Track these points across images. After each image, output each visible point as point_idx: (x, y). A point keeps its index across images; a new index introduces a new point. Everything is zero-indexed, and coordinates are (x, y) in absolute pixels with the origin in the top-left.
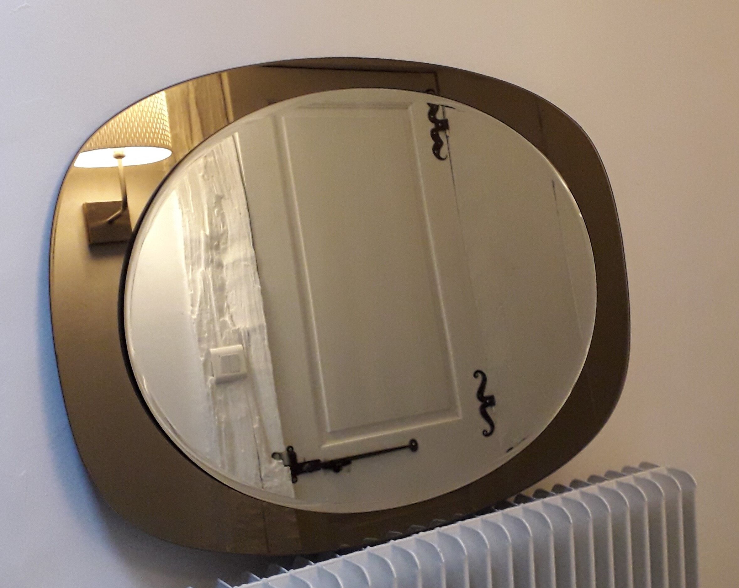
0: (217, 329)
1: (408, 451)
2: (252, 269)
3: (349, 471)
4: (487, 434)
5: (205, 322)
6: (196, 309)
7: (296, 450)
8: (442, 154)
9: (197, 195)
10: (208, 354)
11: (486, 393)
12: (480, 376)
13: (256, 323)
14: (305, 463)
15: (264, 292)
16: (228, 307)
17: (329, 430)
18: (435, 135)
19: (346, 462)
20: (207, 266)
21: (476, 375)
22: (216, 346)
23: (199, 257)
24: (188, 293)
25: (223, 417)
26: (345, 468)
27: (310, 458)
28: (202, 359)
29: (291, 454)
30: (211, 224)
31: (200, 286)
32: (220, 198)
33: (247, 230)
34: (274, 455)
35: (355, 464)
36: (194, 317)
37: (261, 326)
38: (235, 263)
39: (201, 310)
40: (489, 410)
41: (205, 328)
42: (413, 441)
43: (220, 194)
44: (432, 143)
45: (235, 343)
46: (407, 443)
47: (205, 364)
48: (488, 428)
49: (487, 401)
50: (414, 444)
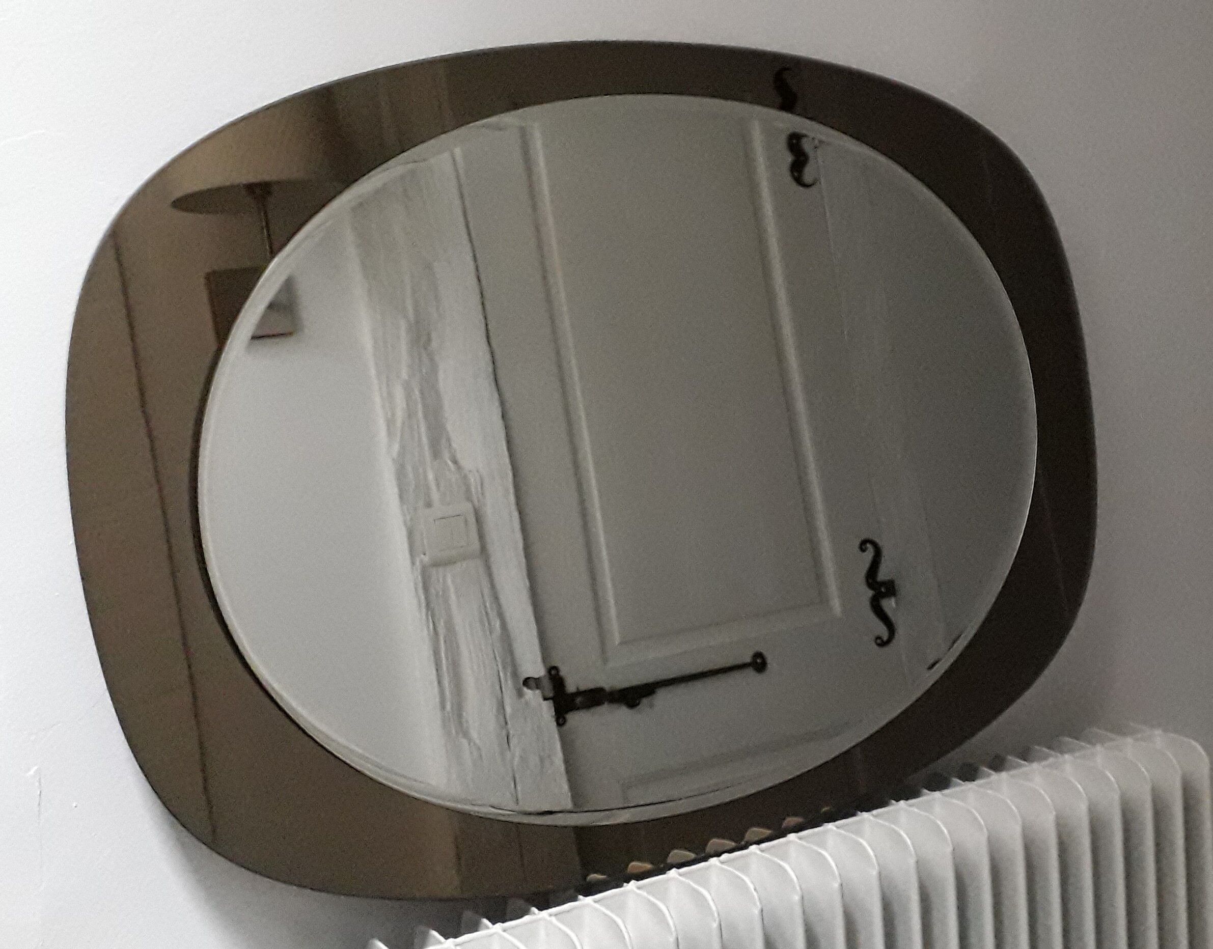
0: (431, 476)
1: (750, 673)
3: (652, 706)
4: (882, 643)
5: (410, 465)
6: (396, 444)
7: (563, 671)
8: (808, 177)
10: (416, 517)
11: (883, 575)
12: (870, 547)
13: (494, 465)
14: (579, 693)
16: (449, 440)
17: (617, 639)
18: (794, 145)
19: (646, 691)
20: (411, 372)
21: (864, 546)
22: (428, 504)
23: (398, 361)
26: (645, 703)
27: (587, 684)
29: (555, 677)
30: (416, 305)
31: (400, 406)
34: (527, 682)
35: (662, 697)
36: (393, 456)
39: (402, 446)
40: (889, 605)
41: (409, 476)
42: (758, 655)
44: (789, 158)
45: (460, 500)
46: (747, 657)
47: (410, 534)
48: (884, 632)
49: (884, 589)
50: (759, 660)
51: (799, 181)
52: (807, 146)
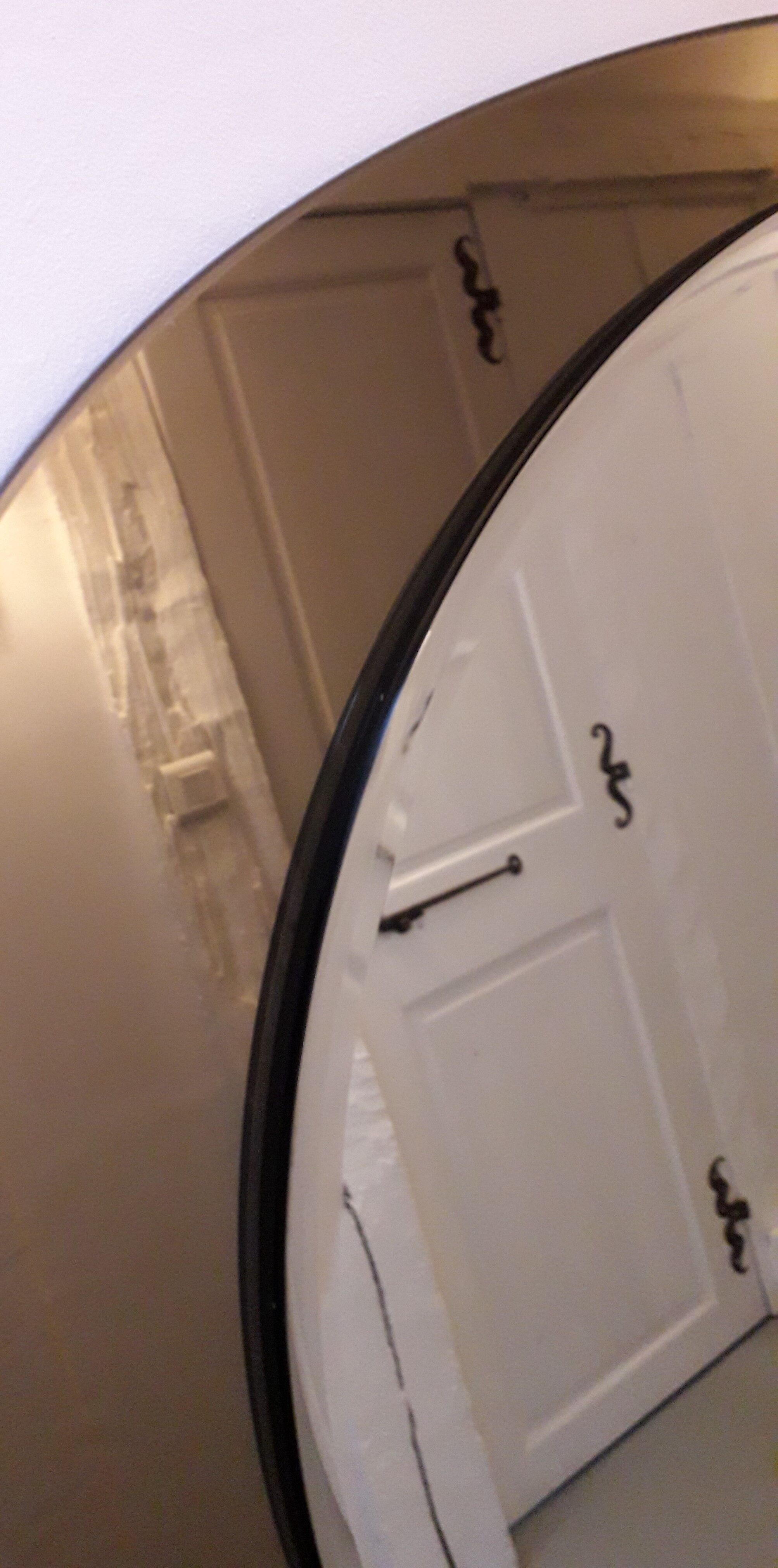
0: (166, 729)
1: (507, 880)
2: (207, 616)
3: (420, 927)
4: (622, 824)
5: (142, 721)
6: (124, 700)
8: (496, 353)
9: (87, 489)
10: (158, 777)
11: (616, 758)
12: (601, 733)
13: (230, 710)
15: (234, 654)
16: (177, 687)
18: (478, 319)
19: (415, 912)
20: (129, 618)
21: (595, 733)
22: (168, 760)
23: (112, 607)
24: (103, 677)
25: (200, 880)
26: (415, 924)
28: (149, 787)
30: (122, 540)
31: (122, 658)
32: (130, 488)
33: (186, 543)
35: (430, 915)
36: (123, 715)
37: (238, 715)
38: (176, 608)
39: (132, 702)
40: (624, 787)
41: (144, 732)
42: (512, 858)
43: (129, 480)
44: (475, 333)
45: (200, 749)
46: (502, 863)
47: (155, 795)
48: (621, 813)
49: (618, 772)
50: (515, 863)
51: (492, 361)
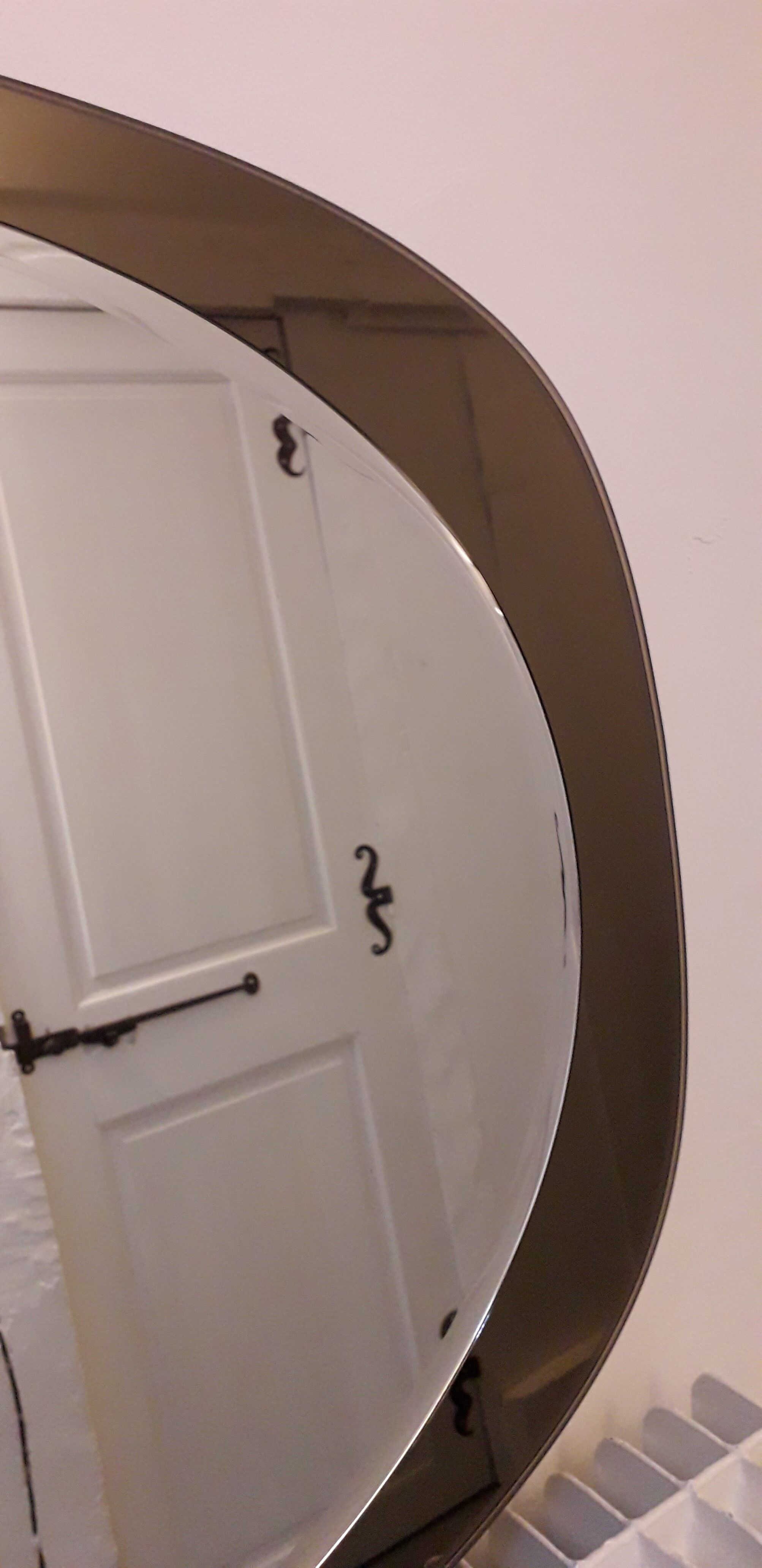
1: (241, 996)
3: (133, 1041)
4: (379, 951)
7: (30, 1017)
8: (296, 466)
11: (379, 882)
12: (366, 855)
14: (49, 1037)
17: (93, 972)
18: (280, 430)
19: (127, 1026)
21: (361, 853)
26: (125, 1039)
27: (58, 1025)
29: (20, 1023)
35: (144, 1030)
40: (383, 912)
42: (249, 976)
44: (276, 444)
46: (238, 981)
48: (380, 940)
49: (380, 896)
50: (251, 981)
51: (287, 468)
52: (294, 432)
